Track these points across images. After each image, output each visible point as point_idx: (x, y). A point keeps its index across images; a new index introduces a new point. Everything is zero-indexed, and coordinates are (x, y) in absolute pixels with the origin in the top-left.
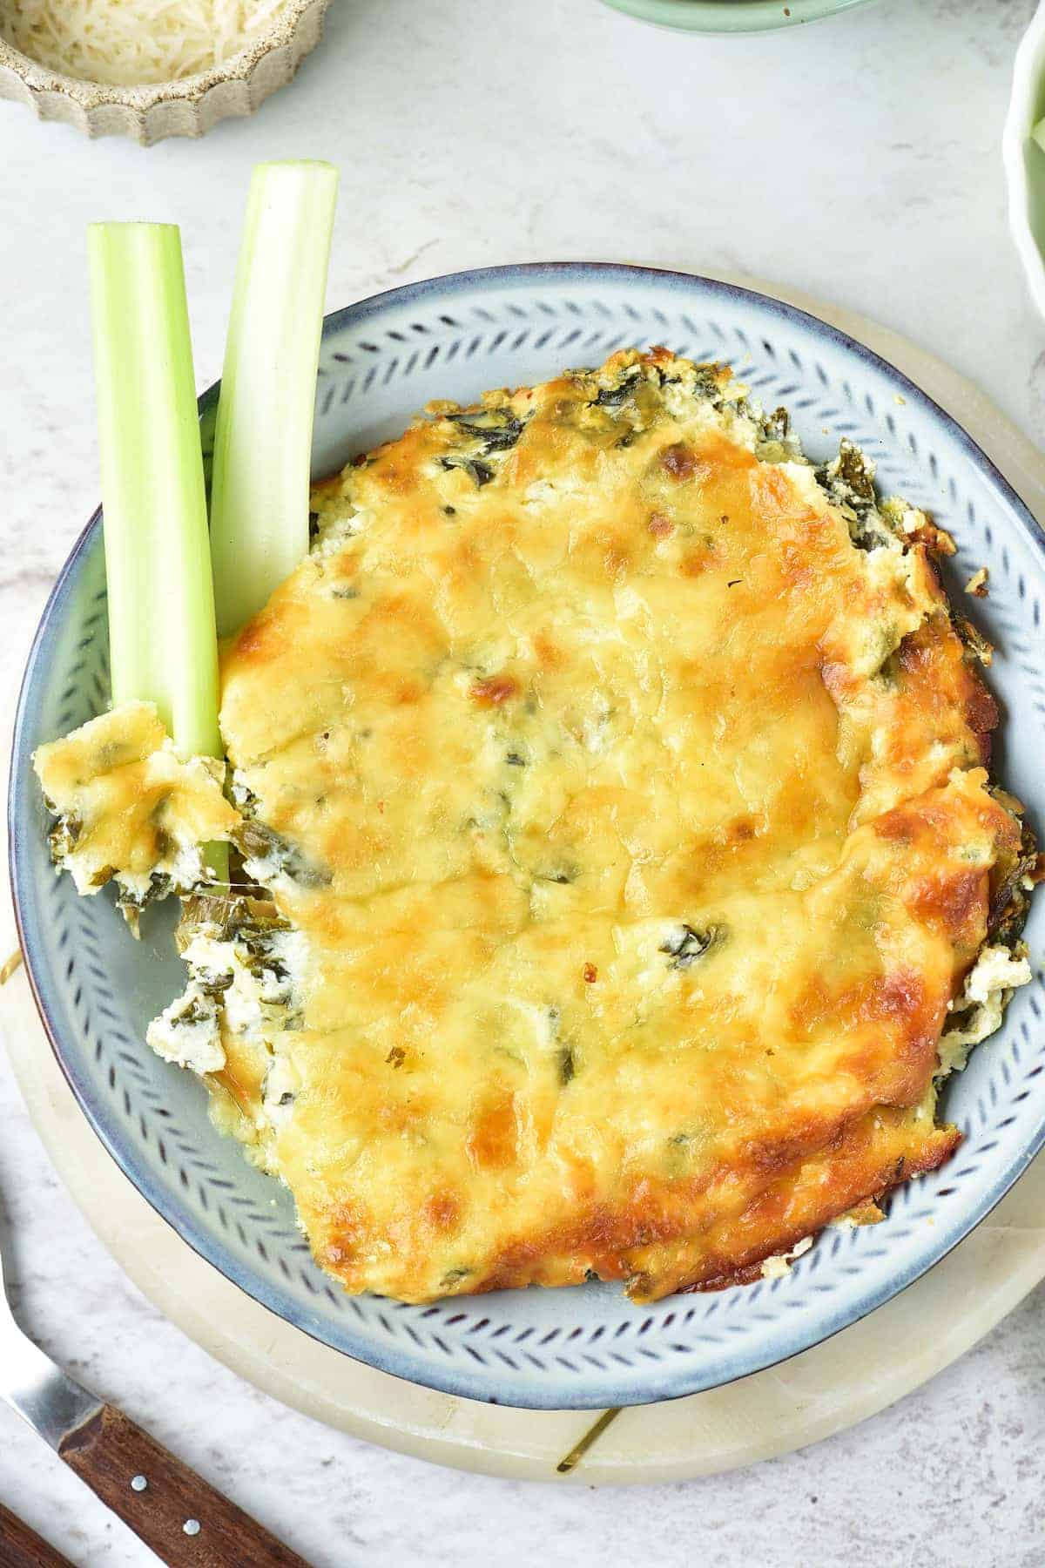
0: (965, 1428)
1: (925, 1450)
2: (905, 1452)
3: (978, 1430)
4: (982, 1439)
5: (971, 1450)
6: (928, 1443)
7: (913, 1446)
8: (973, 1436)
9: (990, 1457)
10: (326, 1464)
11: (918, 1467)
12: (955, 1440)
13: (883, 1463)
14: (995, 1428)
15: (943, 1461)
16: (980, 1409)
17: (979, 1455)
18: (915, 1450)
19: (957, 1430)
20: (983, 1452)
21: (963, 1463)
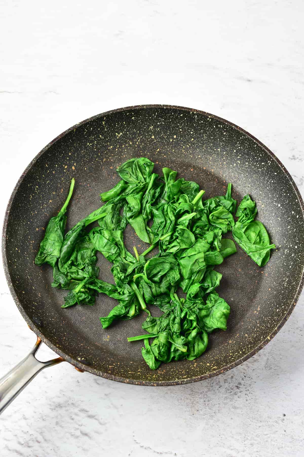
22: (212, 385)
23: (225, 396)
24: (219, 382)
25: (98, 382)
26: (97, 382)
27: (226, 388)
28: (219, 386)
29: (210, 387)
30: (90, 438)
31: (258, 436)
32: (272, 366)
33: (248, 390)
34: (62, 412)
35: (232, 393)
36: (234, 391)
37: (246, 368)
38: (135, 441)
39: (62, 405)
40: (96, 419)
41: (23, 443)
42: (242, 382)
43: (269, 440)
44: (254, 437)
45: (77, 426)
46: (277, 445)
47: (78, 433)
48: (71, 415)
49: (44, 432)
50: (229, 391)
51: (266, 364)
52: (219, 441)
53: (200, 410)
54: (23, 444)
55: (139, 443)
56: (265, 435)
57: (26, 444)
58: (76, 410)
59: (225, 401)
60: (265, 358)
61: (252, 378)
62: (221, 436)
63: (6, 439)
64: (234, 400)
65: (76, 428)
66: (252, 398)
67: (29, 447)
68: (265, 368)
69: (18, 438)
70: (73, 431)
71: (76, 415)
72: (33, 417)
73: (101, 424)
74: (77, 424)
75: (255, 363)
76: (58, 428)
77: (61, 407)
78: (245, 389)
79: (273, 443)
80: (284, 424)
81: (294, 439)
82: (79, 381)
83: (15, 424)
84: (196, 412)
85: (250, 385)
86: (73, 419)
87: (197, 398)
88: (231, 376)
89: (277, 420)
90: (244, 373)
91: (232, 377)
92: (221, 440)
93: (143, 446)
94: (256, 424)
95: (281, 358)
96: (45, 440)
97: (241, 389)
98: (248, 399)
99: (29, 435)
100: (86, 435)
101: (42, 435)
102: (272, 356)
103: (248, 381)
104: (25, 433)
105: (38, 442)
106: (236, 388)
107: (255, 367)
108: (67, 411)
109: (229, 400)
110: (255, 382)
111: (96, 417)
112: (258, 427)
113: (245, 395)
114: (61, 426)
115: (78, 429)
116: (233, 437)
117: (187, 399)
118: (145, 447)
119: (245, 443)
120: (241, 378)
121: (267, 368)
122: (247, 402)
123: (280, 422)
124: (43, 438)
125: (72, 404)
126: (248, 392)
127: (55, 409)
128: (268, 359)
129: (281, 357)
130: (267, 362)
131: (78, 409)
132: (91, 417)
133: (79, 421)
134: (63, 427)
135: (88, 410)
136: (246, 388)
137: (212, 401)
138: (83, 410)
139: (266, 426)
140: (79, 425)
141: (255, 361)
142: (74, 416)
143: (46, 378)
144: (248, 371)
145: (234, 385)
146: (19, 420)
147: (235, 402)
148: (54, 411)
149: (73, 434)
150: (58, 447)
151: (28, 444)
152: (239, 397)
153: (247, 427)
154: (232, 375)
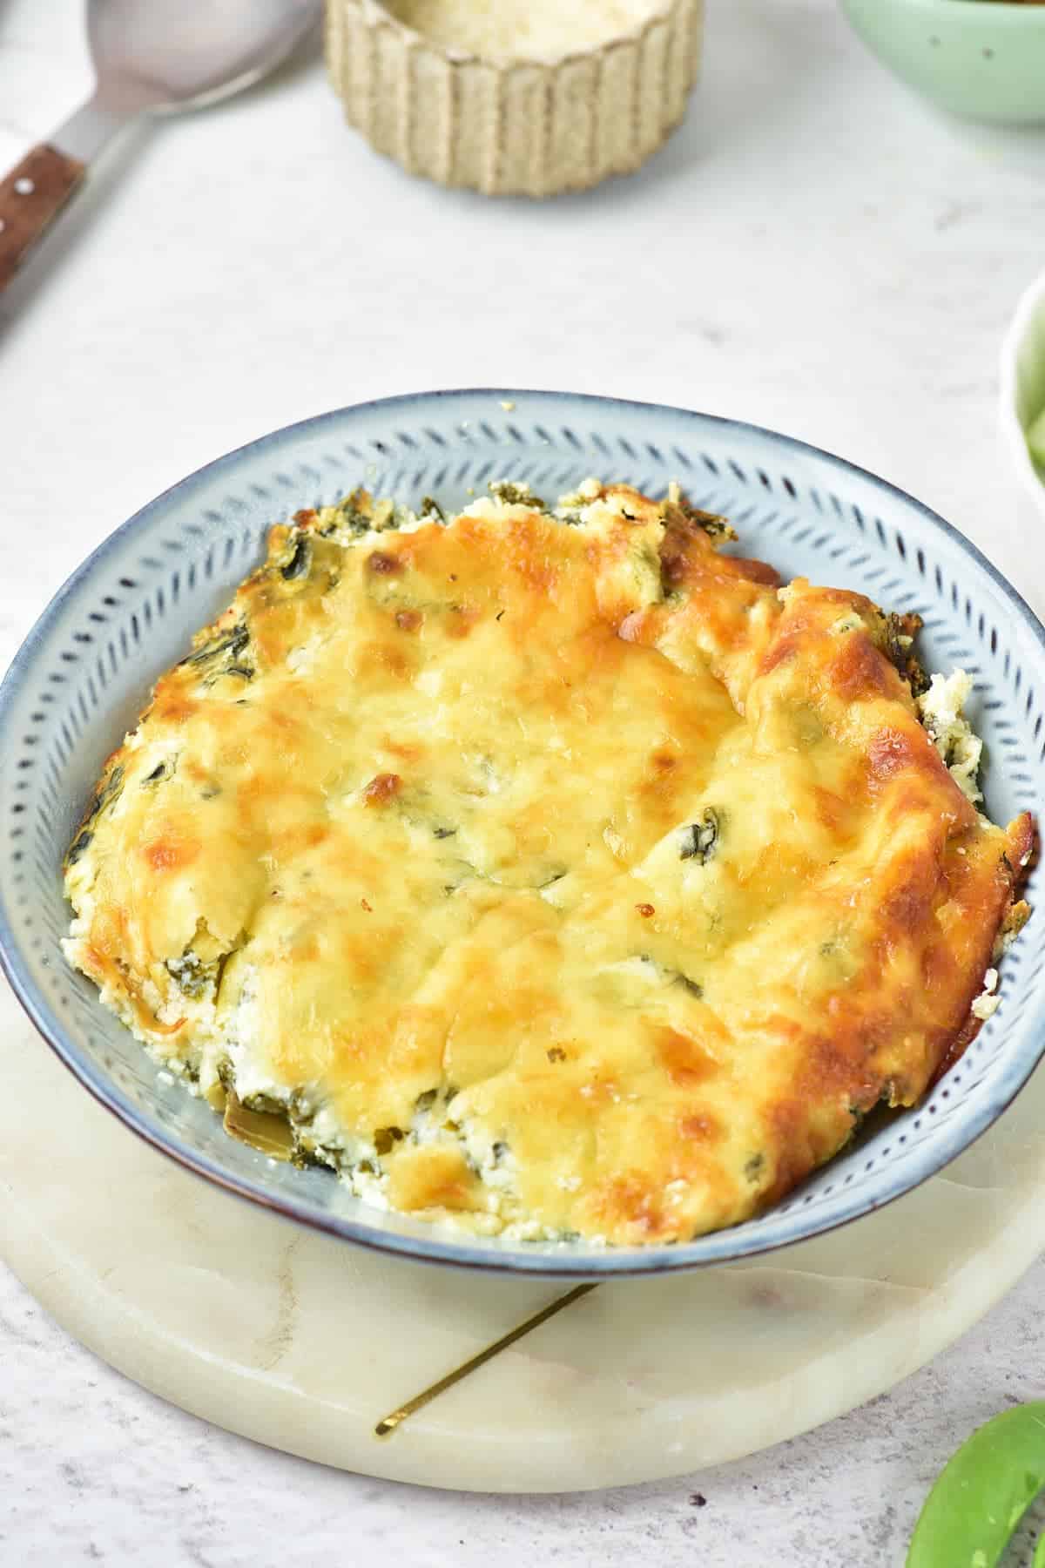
0: (865, 1528)
1: (820, 1543)
2: (799, 1542)
3: (880, 1530)
4: (883, 1539)
5: (871, 1549)
6: (824, 1537)
7: (808, 1538)
8: (873, 1537)
9: (890, 1557)
10: (183, 1490)
11: (813, 1559)
12: (854, 1537)
13: (774, 1551)
14: (897, 1530)
15: (840, 1556)
16: (884, 1513)
17: (878, 1554)
18: (811, 1543)
19: (858, 1530)
20: (882, 1551)
21: (860, 1559)
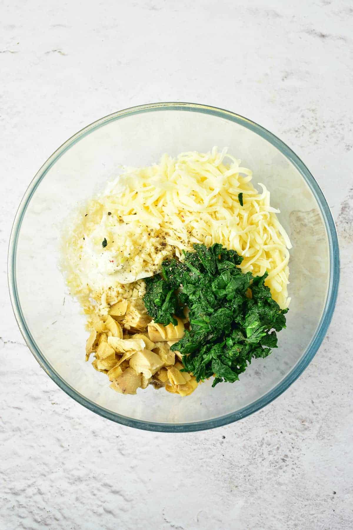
22: (254, 457)
23: (269, 470)
24: (263, 453)
25: (123, 452)
26: (121, 453)
27: (271, 461)
28: (263, 459)
29: (252, 460)
30: (114, 515)
31: (302, 516)
32: (325, 436)
33: (296, 464)
34: (82, 486)
35: (277, 467)
36: (279, 465)
37: (295, 438)
38: (165, 519)
39: (82, 479)
40: (121, 495)
41: (39, 520)
42: (289, 454)
43: (315, 521)
44: (299, 517)
45: (100, 503)
46: (324, 526)
47: (101, 510)
48: (93, 490)
49: (63, 509)
50: (274, 465)
51: (319, 432)
52: (259, 521)
53: (240, 486)
54: (39, 522)
55: (169, 522)
56: (311, 515)
57: (43, 522)
58: (98, 485)
59: (269, 476)
60: (318, 426)
61: (301, 450)
62: (262, 515)
63: (20, 517)
64: (278, 475)
65: (98, 505)
66: (299, 473)
67: (46, 525)
68: (317, 437)
69: (34, 515)
70: (95, 508)
71: (99, 490)
72: (50, 492)
73: (126, 500)
74: (99, 500)
75: (306, 432)
76: (78, 504)
77: (81, 481)
78: (292, 463)
79: (319, 524)
80: (333, 503)
81: (344, 520)
82: (101, 451)
83: (29, 499)
84: (234, 488)
85: (298, 458)
86: (94, 495)
87: (236, 473)
88: (276, 447)
89: (326, 498)
90: (292, 444)
91: (278, 448)
92: (261, 520)
93: (174, 526)
94: (302, 503)
95: (336, 426)
96: (65, 518)
97: (287, 463)
98: (295, 473)
99: (46, 512)
100: (110, 512)
101: (60, 512)
102: (326, 423)
103: (297, 453)
104: (41, 510)
105: (57, 520)
106: (282, 461)
107: (305, 436)
108: (88, 485)
109: (272, 475)
110: (305, 454)
111: (122, 493)
112: (304, 505)
113: (292, 469)
114: (82, 503)
115: (101, 506)
116: (274, 517)
117: (225, 473)
118: (176, 526)
119: (288, 523)
120: (289, 450)
121: (319, 438)
122: (294, 478)
123: (329, 500)
124: (62, 515)
125: (94, 477)
126: (294, 466)
127: (74, 483)
128: (321, 427)
129: (337, 424)
130: (320, 430)
131: (100, 483)
132: (115, 492)
133: (102, 497)
134: (84, 503)
135: (111, 484)
136: (293, 461)
137: (253, 476)
138: (106, 485)
139: (313, 504)
140: (102, 502)
141: (306, 429)
142: (96, 492)
143: (62, 446)
144: (297, 441)
145: (280, 458)
146: (34, 495)
147: (280, 478)
148: (73, 485)
149: (95, 511)
150: (79, 525)
151: (45, 522)
152: (284, 472)
153: (292, 506)
154: (278, 446)
